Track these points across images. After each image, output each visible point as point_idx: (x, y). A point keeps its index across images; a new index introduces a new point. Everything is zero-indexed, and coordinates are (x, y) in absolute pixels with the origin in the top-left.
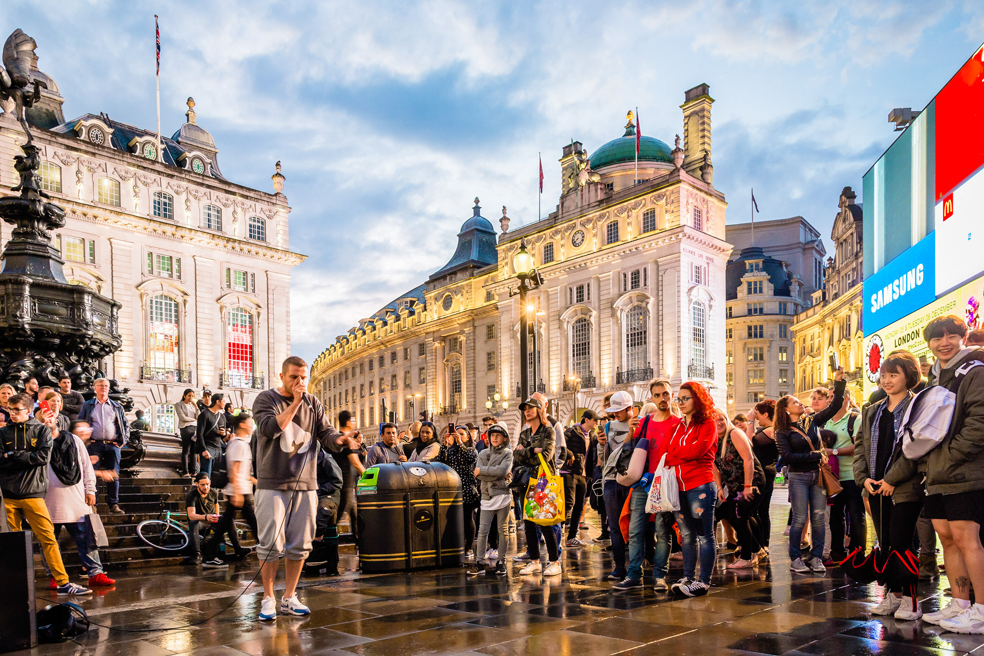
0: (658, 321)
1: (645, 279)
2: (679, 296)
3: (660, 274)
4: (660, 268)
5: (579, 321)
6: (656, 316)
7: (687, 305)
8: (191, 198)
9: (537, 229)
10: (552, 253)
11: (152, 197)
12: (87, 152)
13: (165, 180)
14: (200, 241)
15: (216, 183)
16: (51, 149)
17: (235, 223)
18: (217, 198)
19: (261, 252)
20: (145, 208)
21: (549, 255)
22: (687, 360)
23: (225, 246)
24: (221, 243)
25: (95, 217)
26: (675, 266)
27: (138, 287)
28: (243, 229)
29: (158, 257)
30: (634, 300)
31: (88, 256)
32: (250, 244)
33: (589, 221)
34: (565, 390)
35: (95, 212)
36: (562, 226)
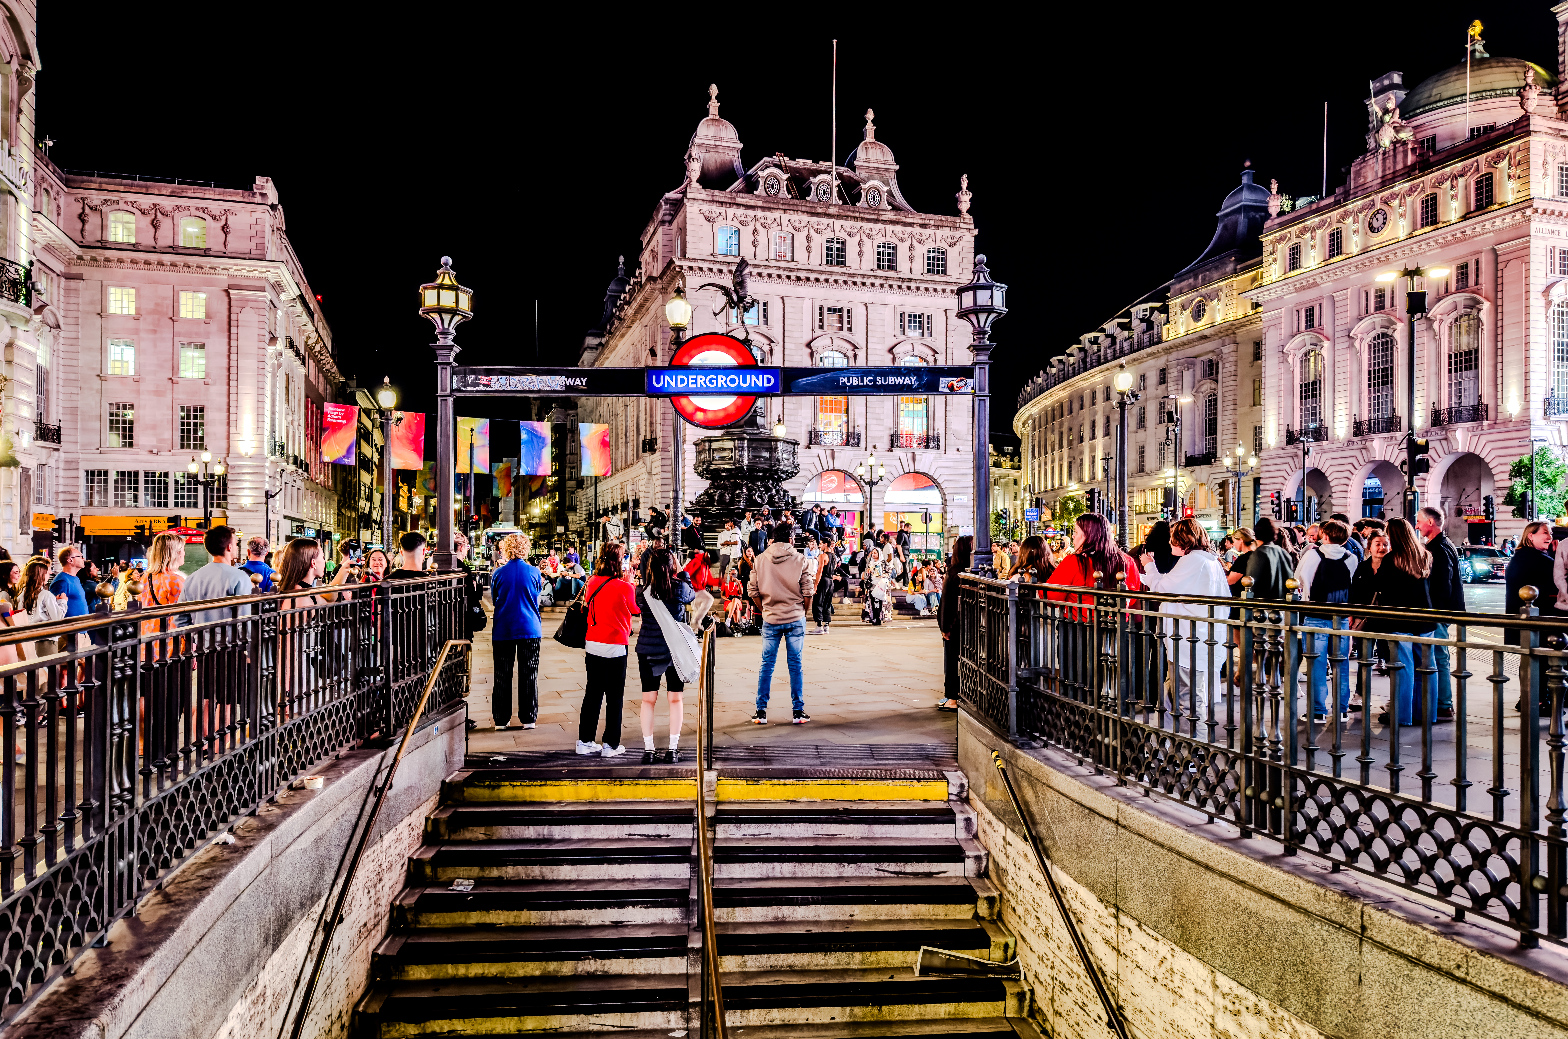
0: (1496, 335)
1: (1477, 276)
2: (1528, 299)
3: (1500, 266)
4: (1500, 259)
5: (1378, 337)
6: (1492, 327)
7: (1543, 310)
8: (865, 238)
9: (1319, 211)
10: (1339, 244)
11: (825, 244)
12: (763, 208)
13: (838, 223)
14: (873, 285)
15: (892, 216)
16: (731, 211)
17: (911, 258)
18: (892, 234)
19: (939, 288)
20: (818, 258)
21: (1336, 245)
22: (1543, 391)
23: (900, 287)
24: (895, 284)
25: (770, 276)
26: (1523, 255)
27: (808, 345)
28: (920, 266)
29: (829, 310)
30: (1460, 306)
31: (762, 318)
32: (927, 281)
33: (1394, 196)
34: (1355, 435)
35: (769, 271)
36: (1354, 205)
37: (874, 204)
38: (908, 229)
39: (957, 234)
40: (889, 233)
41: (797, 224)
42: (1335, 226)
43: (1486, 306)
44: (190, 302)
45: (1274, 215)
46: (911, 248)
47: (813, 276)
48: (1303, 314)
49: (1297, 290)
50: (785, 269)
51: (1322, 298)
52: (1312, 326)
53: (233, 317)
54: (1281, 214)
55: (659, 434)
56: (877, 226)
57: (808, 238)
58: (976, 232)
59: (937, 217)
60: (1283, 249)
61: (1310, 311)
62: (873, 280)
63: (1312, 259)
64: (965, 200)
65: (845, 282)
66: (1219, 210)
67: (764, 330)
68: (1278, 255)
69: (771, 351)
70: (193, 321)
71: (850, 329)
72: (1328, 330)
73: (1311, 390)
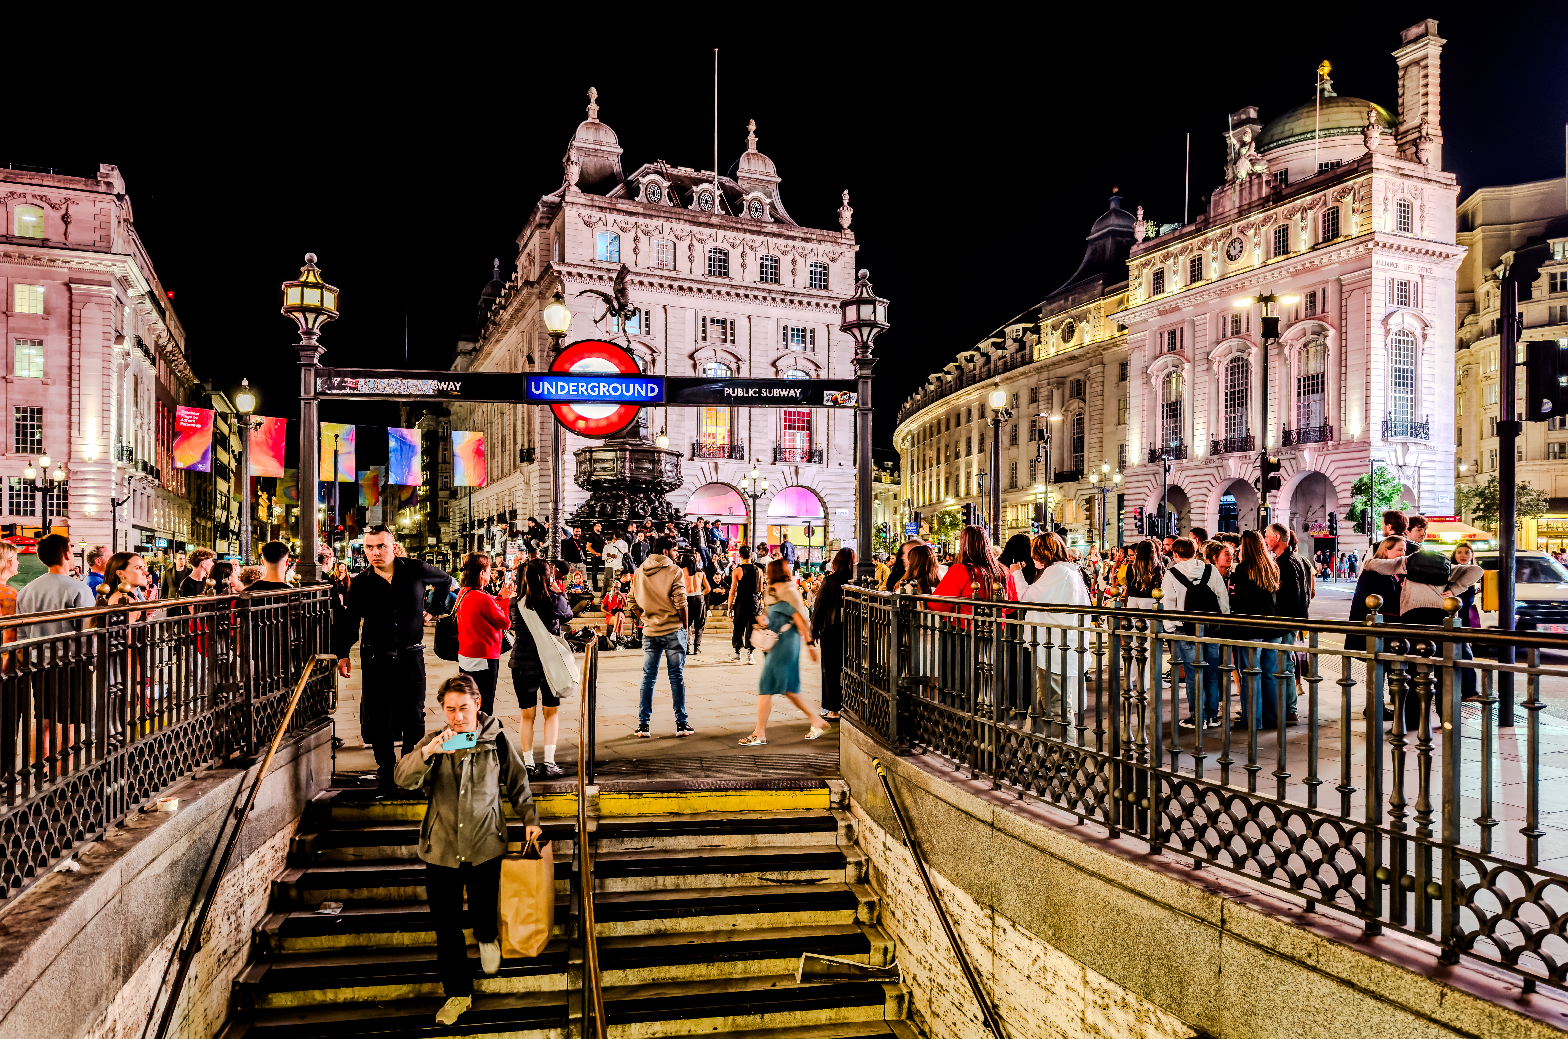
0: (1341, 361)
1: (1324, 304)
2: (1369, 327)
3: (1344, 296)
4: (1344, 289)
5: (1234, 360)
6: (1337, 353)
7: (1382, 338)
8: (747, 250)
9: (1181, 237)
10: (1200, 269)
11: (707, 255)
12: (644, 215)
13: (721, 233)
14: (756, 297)
15: (774, 228)
16: (611, 217)
17: (793, 272)
18: (775, 246)
19: (822, 302)
20: (700, 268)
21: (1196, 271)
22: (1381, 414)
23: (782, 300)
24: (778, 297)
25: (651, 284)
26: (1364, 285)
27: (692, 356)
28: (802, 280)
29: (712, 321)
30: (1308, 333)
31: (644, 328)
32: (809, 295)
33: (1250, 226)
34: (1213, 454)
35: (651, 280)
36: (1213, 233)
37: (756, 215)
38: (791, 243)
39: (839, 250)
40: (771, 246)
41: (679, 233)
42: (1196, 252)
43: (1332, 333)
44: (26, 295)
45: (1140, 240)
46: (794, 261)
47: (695, 286)
48: (1166, 336)
49: (1161, 313)
50: (667, 278)
51: (1184, 321)
52: (1174, 348)
53: (75, 313)
54: (1146, 239)
55: (537, 444)
56: (760, 239)
57: (690, 247)
58: (857, 248)
59: (819, 232)
60: (1148, 274)
61: (1172, 334)
62: (756, 293)
63: (1175, 284)
64: (846, 216)
65: (728, 294)
66: (1089, 234)
67: (646, 339)
68: (1143, 279)
69: (654, 361)
70: (29, 316)
71: (733, 341)
72: (1188, 353)
73: (1173, 410)
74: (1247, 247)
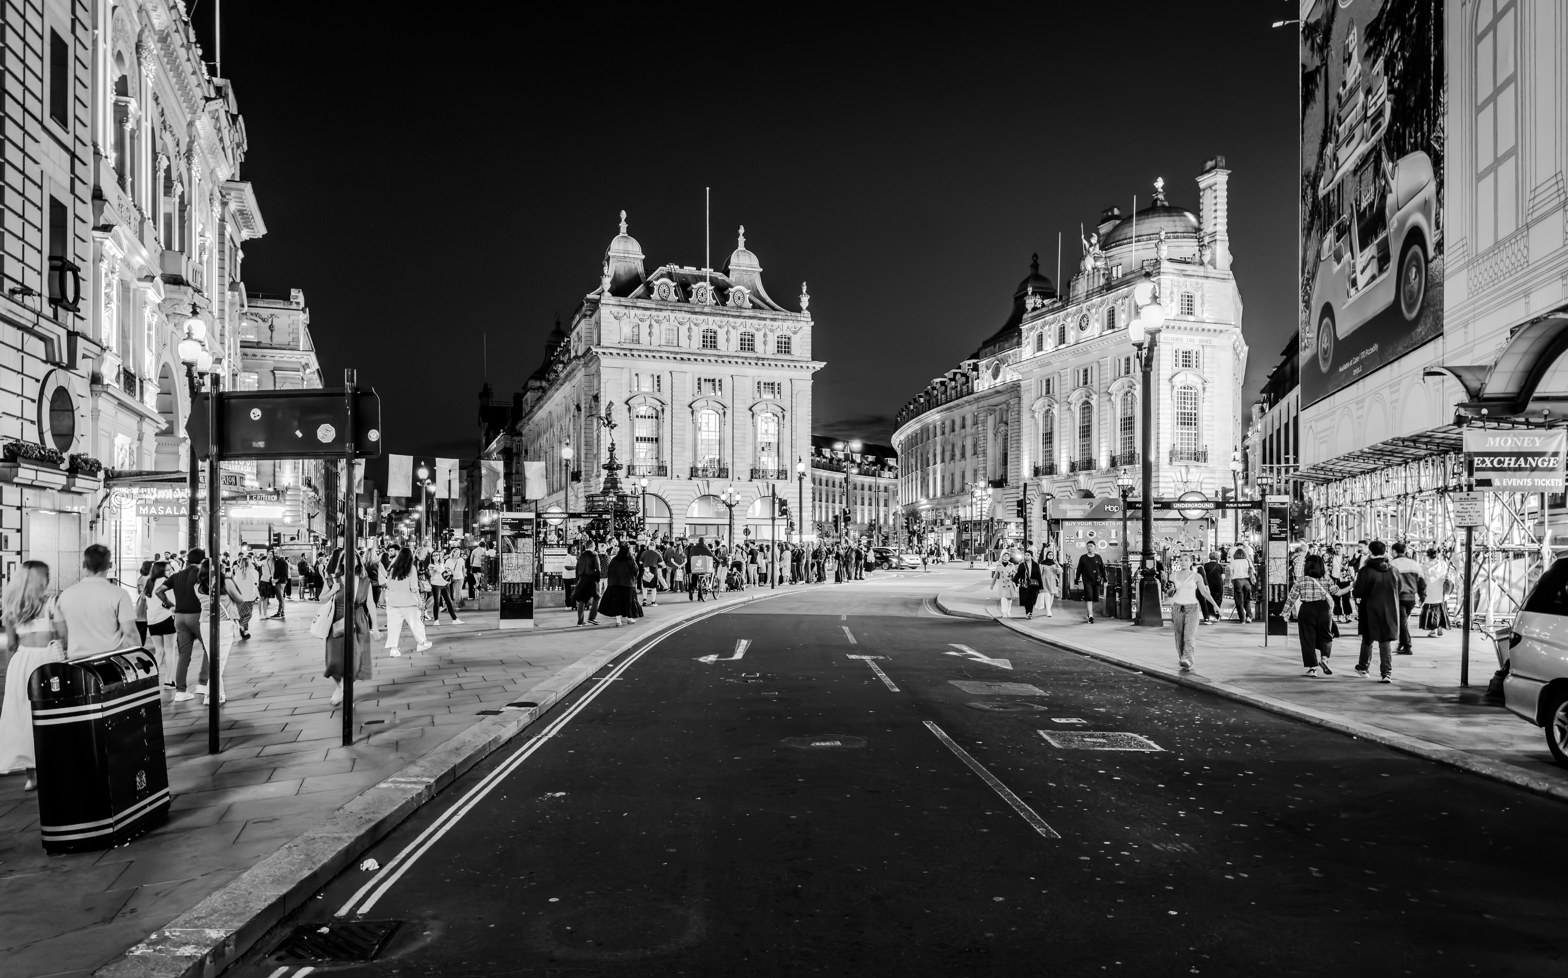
2: (1159, 384)
5: (1084, 404)
8: (731, 329)
9: (1053, 311)
10: (1064, 335)
11: (702, 334)
12: (656, 309)
13: (711, 318)
14: (737, 363)
15: (751, 313)
16: (633, 312)
17: (765, 343)
18: (750, 326)
19: (785, 364)
20: (696, 343)
21: (1062, 337)
22: (1166, 446)
23: (756, 364)
24: (753, 362)
25: (661, 357)
27: (690, 406)
28: (772, 347)
29: (705, 380)
30: (1126, 386)
31: (656, 387)
32: (776, 360)
33: (1093, 306)
34: (1071, 471)
35: (661, 354)
36: (1072, 309)
37: (738, 303)
38: (763, 322)
39: (799, 325)
40: (748, 325)
41: (681, 320)
42: (1062, 323)
43: (1137, 387)
45: (1030, 310)
46: (765, 335)
47: (693, 357)
48: (1044, 384)
49: (1041, 366)
50: (672, 353)
51: (1054, 373)
52: (1049, 393)
54: (1035, 309)
55: (583, 469)
56: (740, 321)
57: (689, 330)
58: (813, 323)
59: (784, 313)
60: (1034, 335)
61: (1048, 381)
62: (736, 360)
63: (1049, 345)
64: (805, 301)
65: (716, 361)
67: (657, 395)
68: (1030, 340)
69: (663, 410)
71: (721, 394)
72: (1057, 397)
73: (1048, 438)
74: (1091, 321)
